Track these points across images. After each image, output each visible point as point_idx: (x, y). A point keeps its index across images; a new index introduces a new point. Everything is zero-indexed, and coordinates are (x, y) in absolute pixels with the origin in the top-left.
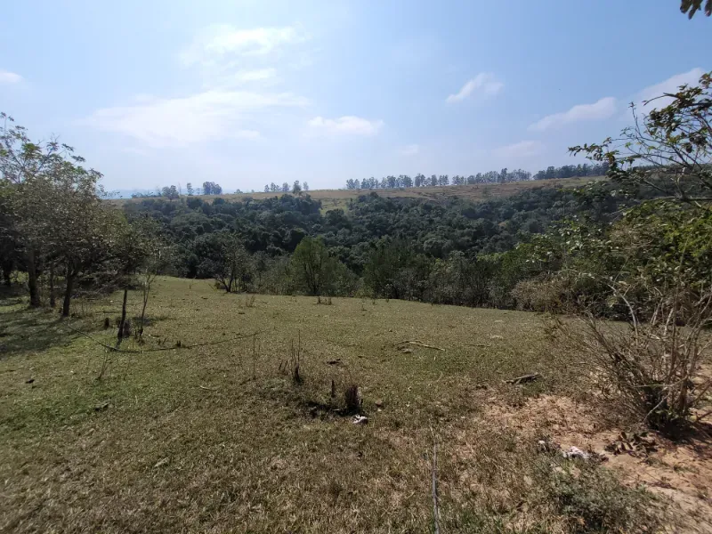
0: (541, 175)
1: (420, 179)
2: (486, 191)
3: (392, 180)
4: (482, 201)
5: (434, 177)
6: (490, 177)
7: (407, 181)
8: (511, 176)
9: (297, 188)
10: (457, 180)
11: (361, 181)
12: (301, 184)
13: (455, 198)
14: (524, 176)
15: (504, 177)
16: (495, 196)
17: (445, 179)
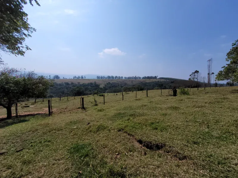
0: (143, 78)
1: (116, 77)
2: (132, 81)
3: (109, 77)
4: (131, 84)
5: (119, 77)
6: (132, 78)
7: (113, 77)
8: (137, 77)
9: (82, 77)
10: (125, 78)
11: (100, 76)
12: (83, 77)
13: (126, 83)
14: (140, 78)
15: (135, 78)
16: (134, 83)
17: (122, 77)
